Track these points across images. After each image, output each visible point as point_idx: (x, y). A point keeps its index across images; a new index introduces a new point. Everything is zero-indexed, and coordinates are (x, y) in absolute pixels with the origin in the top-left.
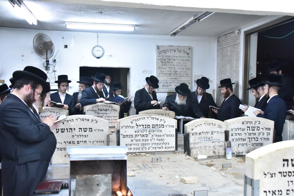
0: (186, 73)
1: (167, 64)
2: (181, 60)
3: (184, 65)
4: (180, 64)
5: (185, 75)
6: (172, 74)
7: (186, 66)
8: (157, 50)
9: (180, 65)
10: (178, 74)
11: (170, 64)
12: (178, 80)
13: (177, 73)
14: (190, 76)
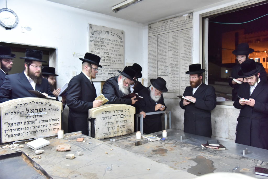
0: (119, 60)
1: (100, 47)
2: (114, 45)
3: (117, 51)
4: (113, 49)
5: (118, 62)
6: (106, 60)
7: (119, 51)
8: (90, 29)
9: (113, 51)
10: (112, 61)
11: (104, 48)
12: (111, 67)
13: (110, 59)
14: (123, 64)
